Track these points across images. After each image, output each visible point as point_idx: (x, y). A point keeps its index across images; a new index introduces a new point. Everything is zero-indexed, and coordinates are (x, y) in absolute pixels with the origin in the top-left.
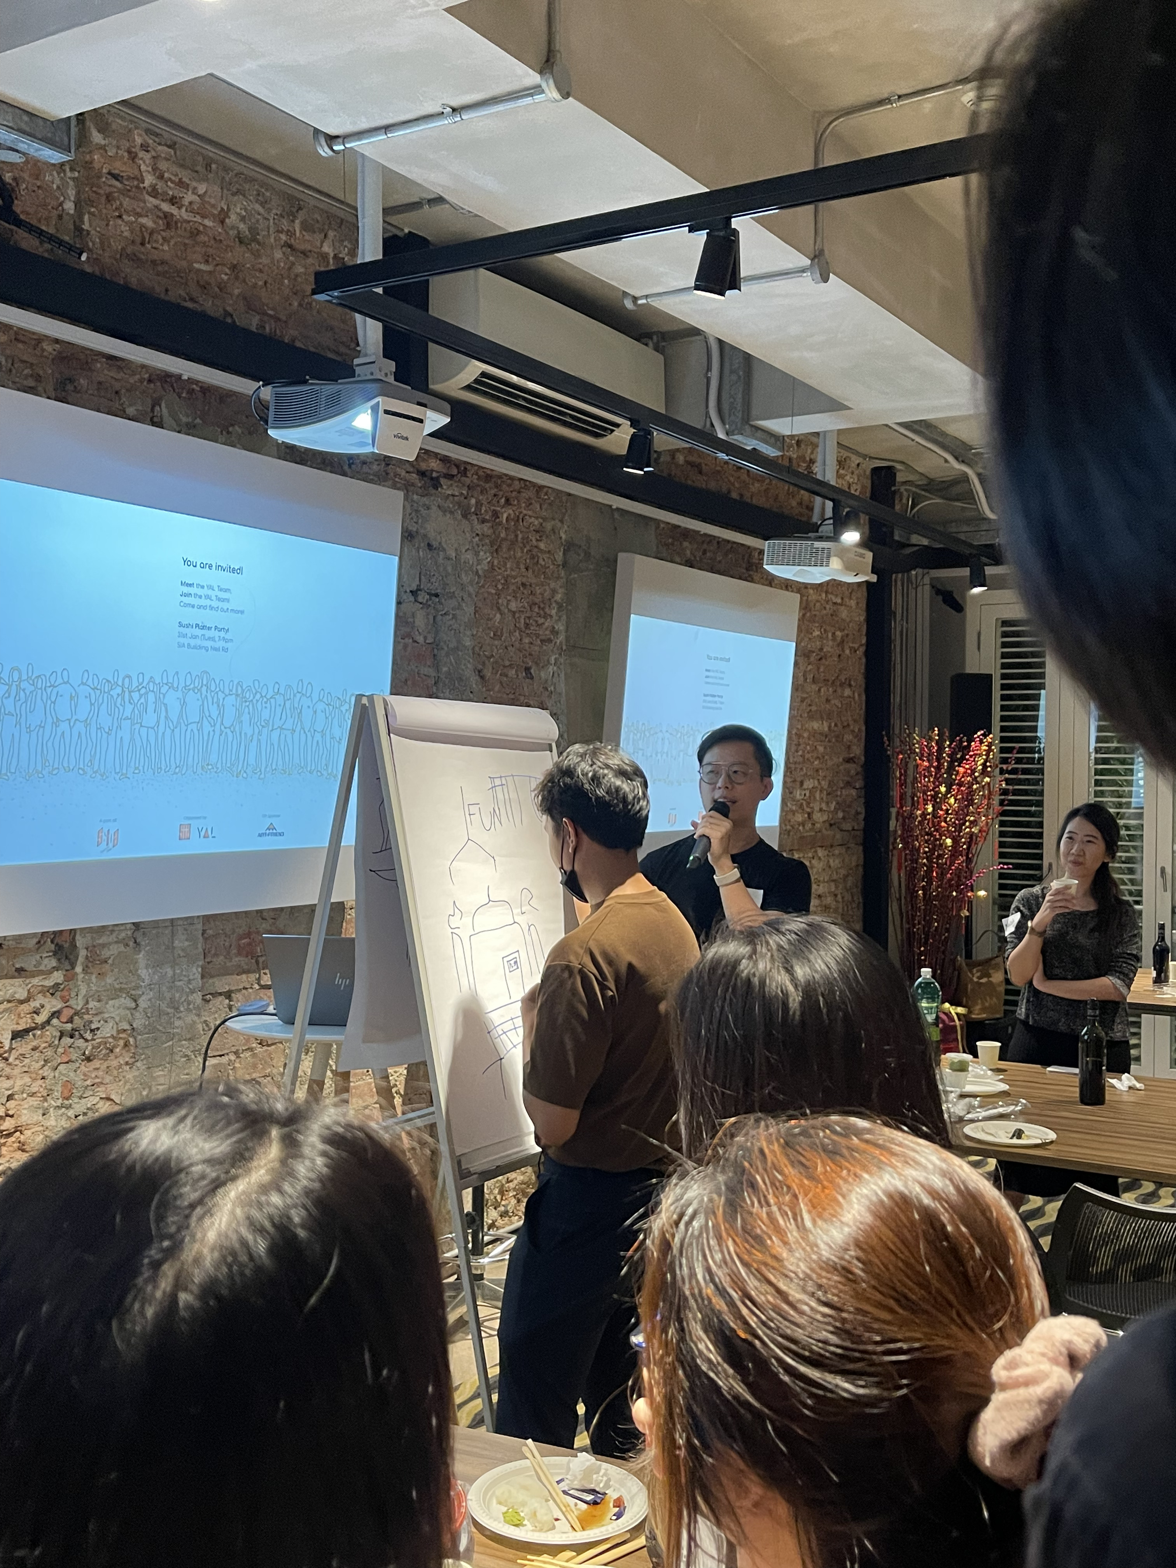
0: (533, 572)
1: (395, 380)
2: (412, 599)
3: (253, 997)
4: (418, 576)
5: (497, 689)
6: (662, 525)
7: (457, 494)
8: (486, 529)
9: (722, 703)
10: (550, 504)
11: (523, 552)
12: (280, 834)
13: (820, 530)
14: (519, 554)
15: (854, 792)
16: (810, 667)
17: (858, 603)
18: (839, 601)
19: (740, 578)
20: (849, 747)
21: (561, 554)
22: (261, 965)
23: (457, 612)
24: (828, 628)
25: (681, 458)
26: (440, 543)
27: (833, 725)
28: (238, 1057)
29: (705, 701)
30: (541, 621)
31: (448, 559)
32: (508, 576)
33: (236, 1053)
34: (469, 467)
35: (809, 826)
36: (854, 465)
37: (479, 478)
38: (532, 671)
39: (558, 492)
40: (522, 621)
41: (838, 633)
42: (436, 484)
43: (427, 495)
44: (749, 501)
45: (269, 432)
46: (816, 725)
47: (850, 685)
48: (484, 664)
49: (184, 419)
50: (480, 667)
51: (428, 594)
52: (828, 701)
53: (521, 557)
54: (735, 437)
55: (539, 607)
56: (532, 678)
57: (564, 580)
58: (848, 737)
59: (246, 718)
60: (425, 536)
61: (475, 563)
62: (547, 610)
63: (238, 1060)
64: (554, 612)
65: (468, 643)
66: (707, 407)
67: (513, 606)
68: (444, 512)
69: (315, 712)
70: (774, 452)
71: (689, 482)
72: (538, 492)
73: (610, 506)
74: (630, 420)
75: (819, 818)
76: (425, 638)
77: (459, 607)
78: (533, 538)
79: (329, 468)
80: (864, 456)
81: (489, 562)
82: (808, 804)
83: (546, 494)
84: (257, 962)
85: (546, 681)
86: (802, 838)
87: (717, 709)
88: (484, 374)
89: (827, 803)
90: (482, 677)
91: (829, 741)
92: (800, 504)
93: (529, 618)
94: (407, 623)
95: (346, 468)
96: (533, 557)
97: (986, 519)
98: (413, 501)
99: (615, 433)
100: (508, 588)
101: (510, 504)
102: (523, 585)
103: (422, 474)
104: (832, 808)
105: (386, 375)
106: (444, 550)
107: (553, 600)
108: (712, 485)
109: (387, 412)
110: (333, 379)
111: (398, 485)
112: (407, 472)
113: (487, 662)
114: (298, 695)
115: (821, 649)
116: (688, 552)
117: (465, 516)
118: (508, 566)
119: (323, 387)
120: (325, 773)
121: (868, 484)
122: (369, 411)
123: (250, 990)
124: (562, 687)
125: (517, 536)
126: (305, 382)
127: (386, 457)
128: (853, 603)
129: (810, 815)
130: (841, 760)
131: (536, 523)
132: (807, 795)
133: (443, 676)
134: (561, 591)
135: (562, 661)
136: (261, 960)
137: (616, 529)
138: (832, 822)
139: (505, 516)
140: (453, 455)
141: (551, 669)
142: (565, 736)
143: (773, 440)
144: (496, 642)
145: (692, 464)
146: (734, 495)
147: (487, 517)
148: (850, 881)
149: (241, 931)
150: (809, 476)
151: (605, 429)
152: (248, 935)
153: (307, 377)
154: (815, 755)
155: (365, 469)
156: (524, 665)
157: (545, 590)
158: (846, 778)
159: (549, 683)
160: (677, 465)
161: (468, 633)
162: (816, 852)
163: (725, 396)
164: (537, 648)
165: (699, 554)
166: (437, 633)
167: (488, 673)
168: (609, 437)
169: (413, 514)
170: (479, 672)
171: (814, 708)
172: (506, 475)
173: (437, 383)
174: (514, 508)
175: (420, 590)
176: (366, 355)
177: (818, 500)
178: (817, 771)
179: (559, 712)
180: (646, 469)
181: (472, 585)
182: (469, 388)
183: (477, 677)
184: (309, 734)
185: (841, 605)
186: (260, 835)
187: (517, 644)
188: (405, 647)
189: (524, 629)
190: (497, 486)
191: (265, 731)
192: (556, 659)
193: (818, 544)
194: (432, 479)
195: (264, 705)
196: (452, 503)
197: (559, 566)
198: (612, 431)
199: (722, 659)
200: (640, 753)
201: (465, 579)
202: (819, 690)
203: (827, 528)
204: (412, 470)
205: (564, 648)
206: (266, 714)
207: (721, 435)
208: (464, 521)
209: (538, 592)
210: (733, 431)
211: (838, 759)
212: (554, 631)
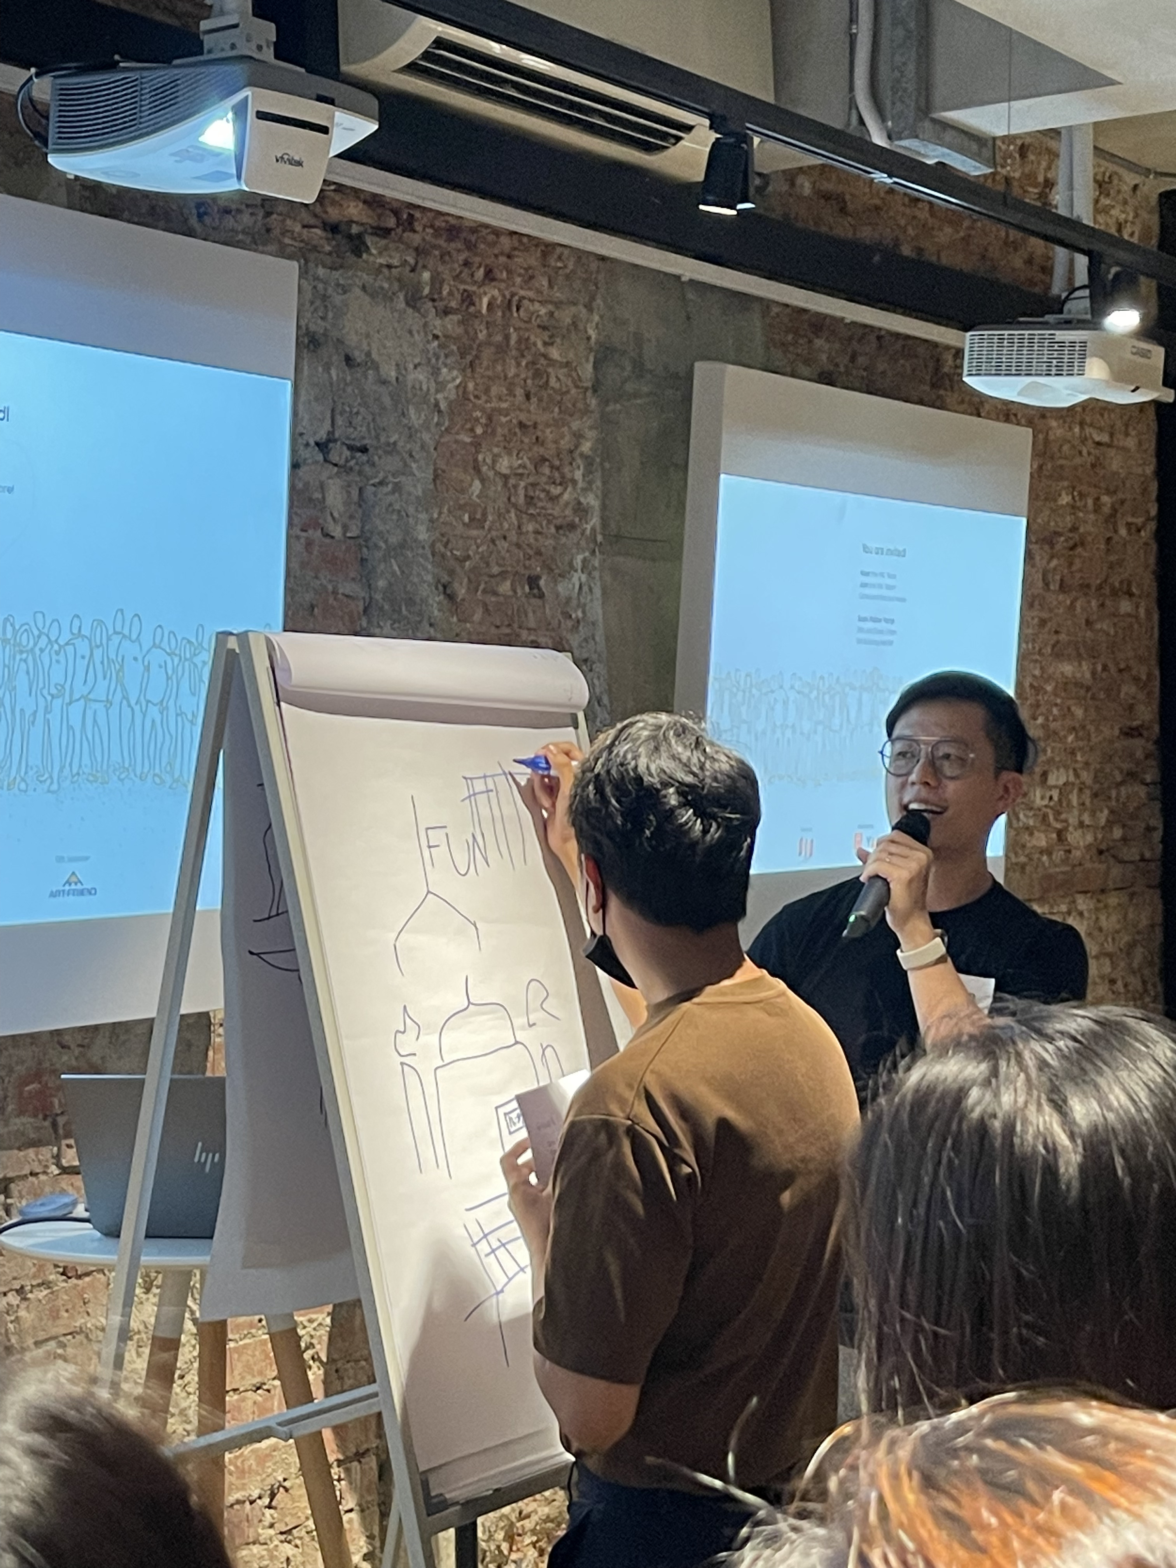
0: (540, 400)
1: (277, 57)
2: (320, 457)
3: (47, 1189)
4: (329, 415)
5: (477, 617)
6: (775, 310)
7: (395, 262)
8: (451, 324)
9: (893, 632)
10: (567, 277)
11: (518, 364)
12: (91, 892)
13: (1066, 307)
14: (511, 372)
15: (1142, 791)
16: (1055, 562)
17: (1140, 443)
18: (1105, 438)
19: (921, 402)
20: (1131, 707)
21: (590, 367)
22: (61, 1131)
23: (403, 479)
24: (1084, 488)
25: (806, 186)
26: (368, 354)
27: (1099, 668)
28: (25, 1299)
29: (861, 630)
30: (556, 490)
31: (384, 382)
32: (493, 410)
33: (20, 1291)
34: (418, 215)
35: (1058, 855)
36: (1126, 189)
37: (437, 232)
38: (542, 583)
39: (581, 255)
40: (521, 492)
41: (1105, 499)
42: (358, 246)
43: (341, 267)
44: (934, 259)
45: (50, 160)
46: (1067, 668)
47: (1131, 595)
48: (452, 573)
50: (445, 578)
51: (350, 448)
52: (1088, 623)
53: (517, 375)
54: (905, 143)
55: (552, 467)
56: (541, 596)
57: (597, 415)
58: (1128, 690)
59: (22, 681)
60: (340, 341)
61: (432, 390)
62: (566, 470)
63: (24, 1305)
64: (578, 475)
65: (422, 534)
66: (851, 89)
67: (504, 465)
68: (373, 295)
69: (147, 668)
70: (976, 168)
71: (824, 229)
72: (544, 255)
73: (678, 278)
74: (710, 116)
75: (1078, 839)
76: (345, 528)
77: (405, 470)
78: (538, 340)
79: (162, 223)
80: (1147, 172)
81: (457, 387)
82: (1057, 813)
83: (560, 258)
84: (54, 1125)
85: (569, 600)
86: (1049, 877)
87: (884, 643)
88: (440, 43)
89: (1093, 814)
90: (451, 597)
91: (1093, 698)
92: (1029, 262)
93: (534, 485)
94: (310, 500)
95: (194, 221)
96: (537, 374)
98: (316, 278)
99: (682, 142)
100: (494, 433)
101: (493, 279)
102: (521, 425)
103: (333, 229)
104: (1103, 821)
105: (260, 48)
106: (376, 368)
107: (576, 454)
108: (866, 234)
109: (262, 116)
110: (164, 58)
111: (289, 250)
112: (304, 226)
113: (458, 569)
114: (116, 639)
115: (1074, 529)
116: (824, 357)
117: (413, 301)
118: (494, 391)
119: (145, 74)
120: (168, 779)
121: (1154, 221)
122: (230, 115)
123: (42, 1177)
124: (596, 611)
125: (507, 337)
126: (112, 66)
127: (266, 199)
128: (1131, 443)
129: (1060, 833)
130: (1117, 732)
131: (543, 311)
132: (1056, 798)
133: (378, 597)
134: (591, 434)
135: (597, 564)
136: (61, 1120)
137: (688, 318)
138: (1103, 847)
139: (485, 301)
140: (388, 193)
141: (578, 577)
142: (605, 700)
143: (974, 147)
144: (474, 533)
145: (827, 197)
146: (906, 251)
147: (453, 304)
148: (1139, 953)
149: (20, 1069)
150: (1045, 212)
151: (664, 136)
152: (37, 1076)
153: (117, 57)
154: (1068, 722)
155: (229, 222)
156: (527, 573)
157: (562, 437)
158: (1125, 766)
159: (574, 602)
160: (800, 198)
161: (423, 516)
162: (1074, 902)
163: (884, 69)
164: (550, 542)
165: (843, 361)
166: (366, 518)
167: (461, 592)
168: (672, 150)
169: (318, 303)
170: (445, 587)
171: (1063, 637)
172: (487, 226)
173: (354, 62)
174: (503, 286)
175: (335, 441)
176: (222, 13)
177: (1061, 253)
178: (1073, 753)
179: (595, 657)
180: (740, 206)
181: (428, 429)
182: (412, 68)
183: (442, 597)
184: (137, 708)
185: (1109, 446)
186: (53, 895)
187: (513, 536)
188: (309, 544)
189: (524, 509)
190: (470, 246)
191: (58, 703)
192: (584, 561)
193: (1062, 335)
194: (350, 237)
195: (54, 657)
196: (388, 279)
197: (587, 389)
198: (678, 139)
199: (890, 552)
200: (744, 727)
201: (415, 417)
202: (1072, 606)
203: (1079, 305)
204: (312, 221)
205: (599, 538)
206: (57, 676)
207: (879, 139)
208: (410, 311)
209: (550, 437)
210: (901, 133)
211: (1110, 731)
212: (581, 510)
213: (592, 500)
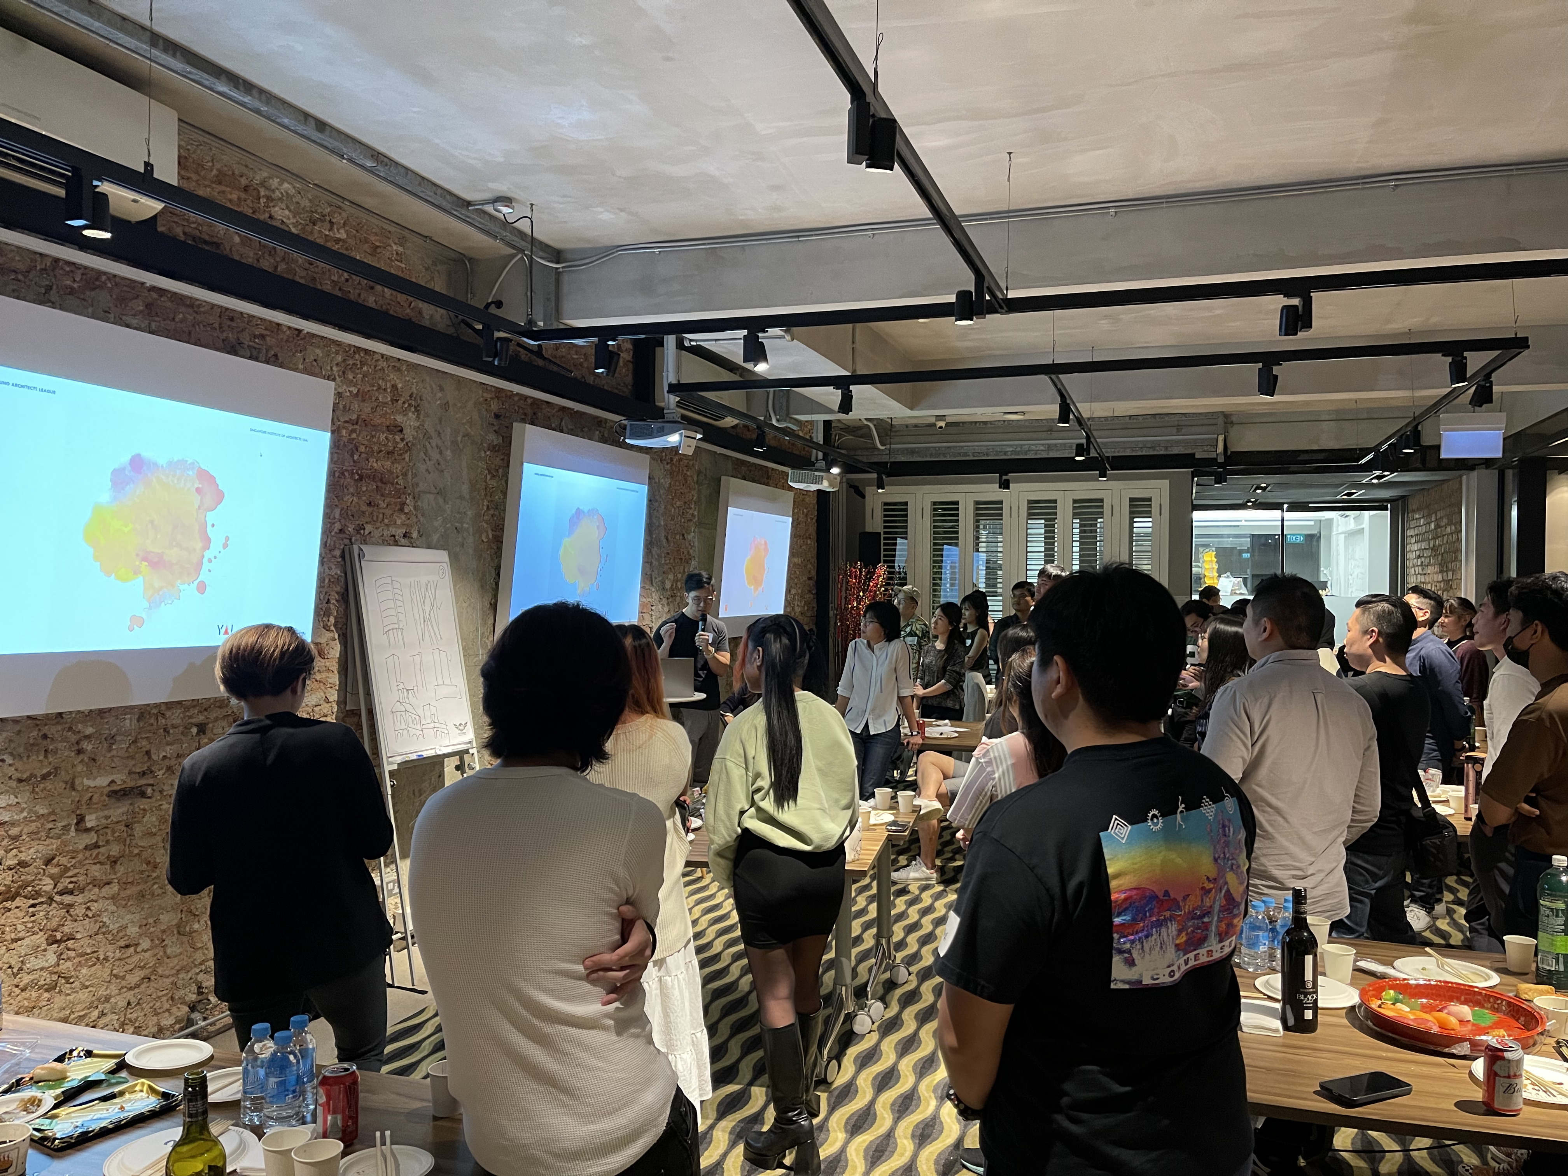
0: (685, 486)
1: (684, 423)
5: (671, 545)
8: (668, 467)
13: (817, 466)
14: (680, 478)
15: (812, 596)
17: (813, 494)
19: (764, 484)
21: (696, 477)
24: (801, 508)
27: (802, 560)
30: (688, 511)
32: (676, 489)
38: (684, 536)
40: (680, 511)
41: (805, 510)
45: (627, 440)
46: (796, 560)
47: (811, 538)
48: (668, 533)
49: (570, 427)
50: (667, 535)
52: (800, 547)
53: (681, 480)
54: (780, 423)
55: (688, 504)
56: (684, 539)
57: (698, 489)
58: (809, 566)
61: (665, 484)
62: (691, 505)
64: (693, 506)
65: (662, 523)
66: (767, 407)
67: (678, 504)
70: (795, 428)
71: (744, 436)
73: (716, 452)
75: (798, 610)
77: (659, 506)
78: (685, 469)
81: (668, 483)
85: (690, 541)
90: (667, 540)
91: (801, 569)
93: (684, 509)
96: (684, 479)
97: (879, 449)
100: (675, 495)
102: (682, 493)
104: (803, 605)
107: (692, 501)
109: (683, 435)
115: (798, 519)
116: (743, 471)
118: (676, 484)
119: (653, 423)
122: (677, 435)
124: (696, 544)
125: (679, 469)
126: (644, 420)
128: (811, 494)
131: (686, 462)
132: (792, 598)
133: (652, 540)
134: (695, 495)
135: (696, 530)
137: (715, 462)
138: (803, 613)
141: (692, 535)
143: (797, 424)
144: (672, 522)
154: (795, 576)
156: (682, 533)
157: (690, 496)
158: (809, 588)
159: (692, 541)
161: (662, 518)
163: (777, 403)
164: (686, 524)
165: (748, 472)
166: (651, 519)
167: (669, 538)
170: (666, 537)
176: (668, 409)
177: (814, 451)
178: (796, 585)
179: (696, 556)
181: (663, 495)
183: (665, 540)
185: (806, 495)
187: (679, 523)
189: (682, 516)
192: (693, 530)
193: (815, 473)
197: (695, 483)
198: (724, 418)
201: (662, 492)
203: (819, 464)
205: (696, 524)
207: (774, 423)
209: (687, 496)
210: (781, 419)
211: (805, 578)
212: (693, 515)
213: (696, 513)
